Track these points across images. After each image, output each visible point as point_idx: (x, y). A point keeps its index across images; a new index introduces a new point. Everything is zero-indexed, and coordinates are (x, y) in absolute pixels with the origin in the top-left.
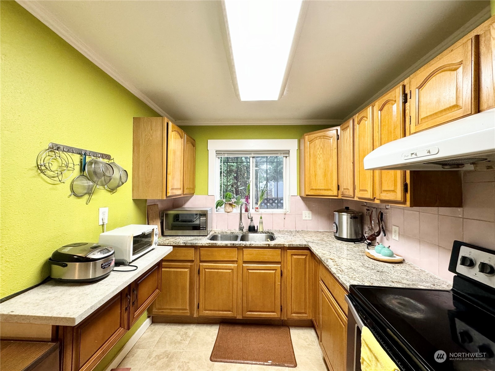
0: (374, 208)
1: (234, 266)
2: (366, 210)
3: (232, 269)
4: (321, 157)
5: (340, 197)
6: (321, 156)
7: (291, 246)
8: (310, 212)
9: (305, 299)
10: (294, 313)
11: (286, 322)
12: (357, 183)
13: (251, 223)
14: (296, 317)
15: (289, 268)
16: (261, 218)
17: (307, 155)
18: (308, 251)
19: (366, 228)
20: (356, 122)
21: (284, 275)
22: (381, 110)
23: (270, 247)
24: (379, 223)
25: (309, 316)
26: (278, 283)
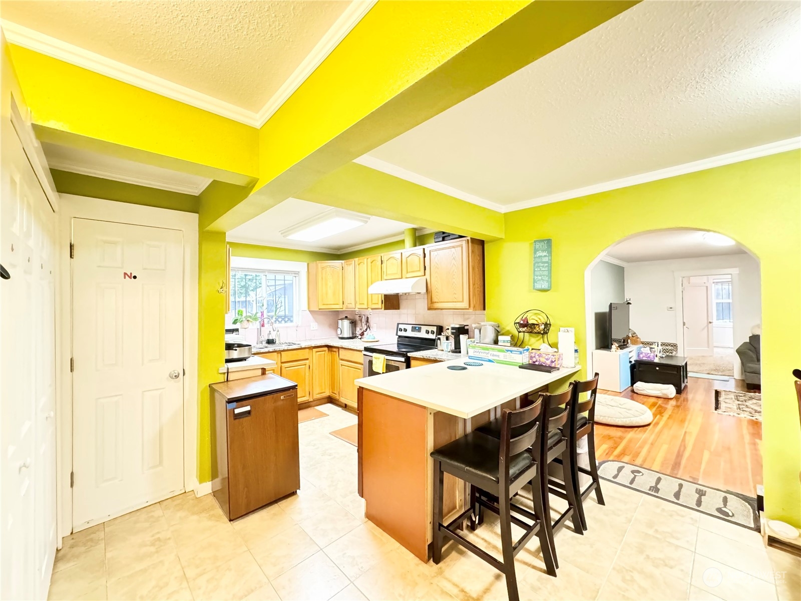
0: (364, 315)
2: (359, 317)
5: (344, 309)
6: (331, 280)
9: (325, 381)
10: (318, 394)
11: (311, 403)
12: (357, 299)
13: (269, 337)
14: (319, 396)
15: (314, 361)
16: (278, 331)
17: (320, 278)
18: (326, 348)
19: (358, 329)
20: (357, 263)
21: (311, 368)
22: (372, 263)
23: (302, 349)
24: (366, 324)
25: (327, 394)
26: (307, 374)
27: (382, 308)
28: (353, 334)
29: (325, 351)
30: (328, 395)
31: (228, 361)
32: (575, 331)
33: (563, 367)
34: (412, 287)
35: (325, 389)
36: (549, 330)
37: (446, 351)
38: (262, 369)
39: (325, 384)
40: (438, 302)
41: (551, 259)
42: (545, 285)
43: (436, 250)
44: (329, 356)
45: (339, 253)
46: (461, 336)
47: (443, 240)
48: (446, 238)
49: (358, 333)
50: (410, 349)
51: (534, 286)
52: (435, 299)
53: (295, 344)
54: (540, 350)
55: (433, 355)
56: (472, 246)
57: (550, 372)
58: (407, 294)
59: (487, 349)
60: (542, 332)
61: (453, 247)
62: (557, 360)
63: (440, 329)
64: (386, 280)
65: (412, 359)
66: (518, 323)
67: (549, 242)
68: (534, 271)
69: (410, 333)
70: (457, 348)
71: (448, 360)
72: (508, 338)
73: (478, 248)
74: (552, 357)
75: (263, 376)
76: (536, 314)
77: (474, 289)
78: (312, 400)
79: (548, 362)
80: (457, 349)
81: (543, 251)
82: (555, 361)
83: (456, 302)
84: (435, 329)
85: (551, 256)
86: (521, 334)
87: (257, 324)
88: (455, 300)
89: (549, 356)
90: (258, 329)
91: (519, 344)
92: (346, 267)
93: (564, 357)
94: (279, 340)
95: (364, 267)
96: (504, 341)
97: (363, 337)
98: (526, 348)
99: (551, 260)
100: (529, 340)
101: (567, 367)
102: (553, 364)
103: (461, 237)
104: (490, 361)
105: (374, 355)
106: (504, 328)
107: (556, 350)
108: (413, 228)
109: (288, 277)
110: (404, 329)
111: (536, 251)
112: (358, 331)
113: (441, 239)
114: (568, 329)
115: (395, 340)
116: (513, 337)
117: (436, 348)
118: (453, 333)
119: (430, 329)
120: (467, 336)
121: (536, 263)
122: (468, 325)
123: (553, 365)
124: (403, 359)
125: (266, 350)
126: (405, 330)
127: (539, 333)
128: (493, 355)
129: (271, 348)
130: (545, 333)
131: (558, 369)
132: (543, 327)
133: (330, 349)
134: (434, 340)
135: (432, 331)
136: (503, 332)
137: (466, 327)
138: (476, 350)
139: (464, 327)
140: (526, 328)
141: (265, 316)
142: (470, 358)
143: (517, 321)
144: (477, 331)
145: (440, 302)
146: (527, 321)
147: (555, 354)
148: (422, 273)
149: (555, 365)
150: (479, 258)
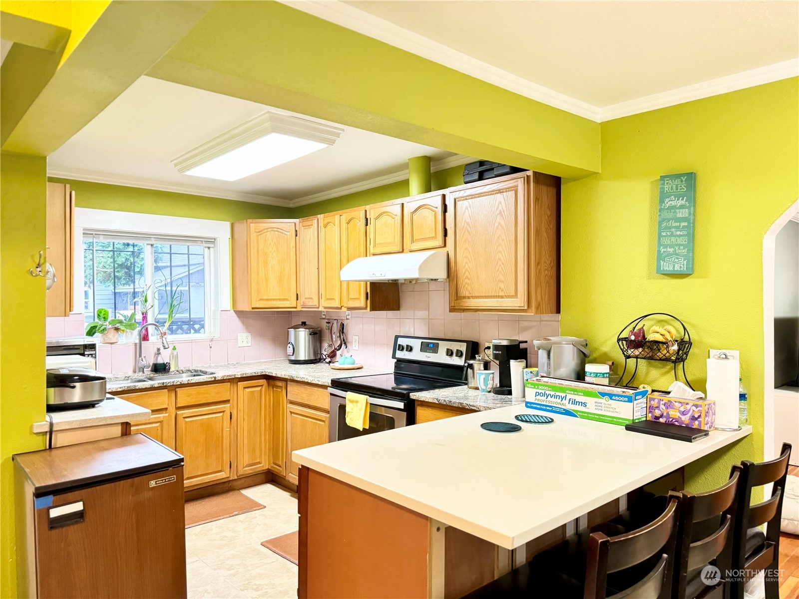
0: (335, 320)
1: (164, 417)
2: (326, 324)
3: (161, 422)
4: (274, 257)
5: (299, 309)
6: (275, 254)
7: (244, 376)
8: (249, 335)
9: (261, 443)
10: (247, 466)
11: (235, 484)
12: (322, 291)
13: (157, 358)
14: (248, 470)
15: (241, 406)
16: (174, 349)
17: (253, 251)
18: (264, 381)
19: (325, 345)
20: (321, 224)
21: (234, 418)
22: (348, 223)
23: (216, 382)
24: (340, 336)
25: (265, 465)
26: (226, 430)
27: (367, 307)
28: (315, 353)
29: (262, 386)
30: (267, 468)
31: (51, 409)
32: (740, 358)
33: (716, 429)
34: (421, 268)
35: (261, 456)
36: (687, 354)
37: (483, 391)
38: (122, 424)
39: (261, 449)
40: (469, 298)
41: (695, 212)
42: (680, 266)
43: (466, 198)
44: (269, 395)
45: (291, 206)
46: (513, 363)
47: (481, 178)
48: (486, 175)
49: (325, 353)
50: (415, 384)
51: (659, 266)
52: (463, 292)
53: (205, 373)
54: (669, 393)
55: (457, 398)
56: (535, 188)
57: (689, 440)
58: (414, 282)
59: (562, 389)
60: (673, 358)
61: (500, 191)
62: (703, 415)
63: (474, 349)
64: (374, 255)
65: (418, 405)
66: (625, 339)
67: (690, 178)
68: (660, 236)
69: (417, 355)
70: (504, 384)
71: (487, 408)
72: (605, 369)
73: (547, 193)
74: (694, 408)
75: (125, 438)
76: (661, 321)
77: (538, 273)
78: (236, 478)
79: (685, 419)
80: (504, 388)
81: (678, 197)
82: (699, 416)
83: (502, 297)
84: (463, 347)
85: (695, 206)
86: (631, 362)
87: (133, 336)
88: (501, 294)
89: (688, 407)
90: (136, 344)
91: (625, 380)
92: (302, 232)
93: (718, 409)
94: (177, 365)
95: (334, 230)
96: (596, 375)
97: (334, 359)
98: (641, 389)
99: (694, 215)
100: (647, 373)
101: (723, 430)
102: (697, 423)
103: (515, 170)
104: (568, 413)
105: (350, 395)
106: (596, 349)
107: (703, 396)
108: (425, 157)
109: (195, 248)
110: (407, 346)
111: (663, 196)
112: (326, 350)
113: (476, 176)
114: (726, 352)
115: (390, 366)
116: (613, 366)
117: (466, 384)
118: (496, 357)
119: (455, 346)
120: (522, 363)
121: (664, 220)
122: (526, 342)
123: (696, 425)
124: (401, 405)
125: (148, 384)
126: (410, 349)
127: (667, 360)
128: (575, 402)
129: (160, 380)
130: (680, 358)
131: (706, 433)
132: (676, 347)
133: (272, 382)
134: (459, 368)
135: (458, 351)
136: (595, 355)
137: (522, 346)
138: (540, 391)
139: (519, 345)
140: (640, 350)
141: (150, 320)
142: (529, 405)
143: (622, 336)
144: (542, 354)
145: (473, 297)
146: (644, 336)
147: (700, 402)
148: (439, 242)
149: (700, 424)
150: (549, 213)
